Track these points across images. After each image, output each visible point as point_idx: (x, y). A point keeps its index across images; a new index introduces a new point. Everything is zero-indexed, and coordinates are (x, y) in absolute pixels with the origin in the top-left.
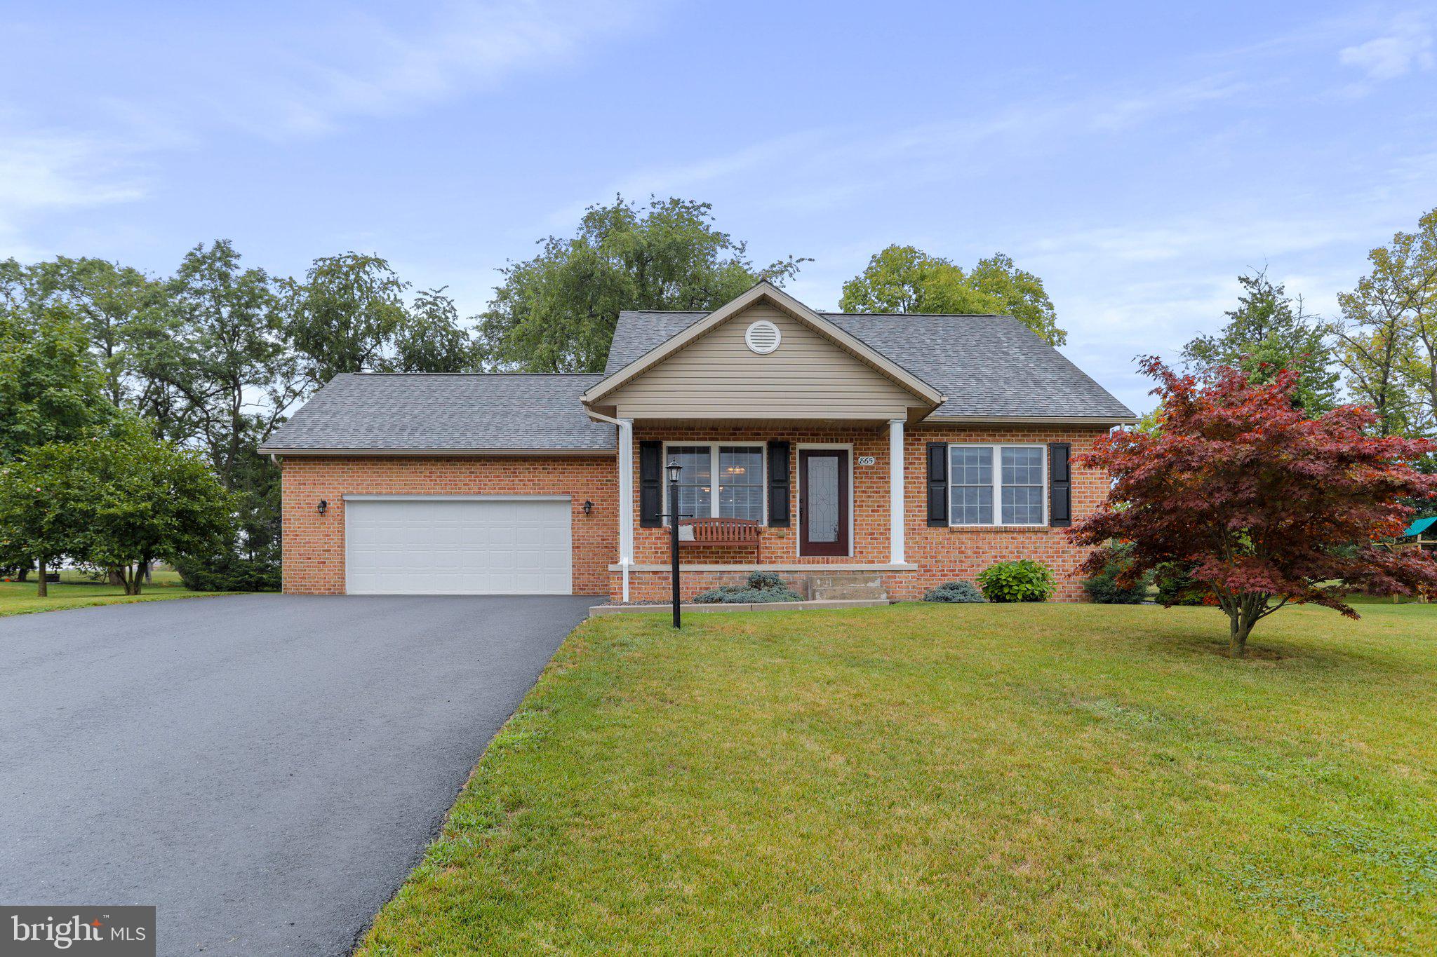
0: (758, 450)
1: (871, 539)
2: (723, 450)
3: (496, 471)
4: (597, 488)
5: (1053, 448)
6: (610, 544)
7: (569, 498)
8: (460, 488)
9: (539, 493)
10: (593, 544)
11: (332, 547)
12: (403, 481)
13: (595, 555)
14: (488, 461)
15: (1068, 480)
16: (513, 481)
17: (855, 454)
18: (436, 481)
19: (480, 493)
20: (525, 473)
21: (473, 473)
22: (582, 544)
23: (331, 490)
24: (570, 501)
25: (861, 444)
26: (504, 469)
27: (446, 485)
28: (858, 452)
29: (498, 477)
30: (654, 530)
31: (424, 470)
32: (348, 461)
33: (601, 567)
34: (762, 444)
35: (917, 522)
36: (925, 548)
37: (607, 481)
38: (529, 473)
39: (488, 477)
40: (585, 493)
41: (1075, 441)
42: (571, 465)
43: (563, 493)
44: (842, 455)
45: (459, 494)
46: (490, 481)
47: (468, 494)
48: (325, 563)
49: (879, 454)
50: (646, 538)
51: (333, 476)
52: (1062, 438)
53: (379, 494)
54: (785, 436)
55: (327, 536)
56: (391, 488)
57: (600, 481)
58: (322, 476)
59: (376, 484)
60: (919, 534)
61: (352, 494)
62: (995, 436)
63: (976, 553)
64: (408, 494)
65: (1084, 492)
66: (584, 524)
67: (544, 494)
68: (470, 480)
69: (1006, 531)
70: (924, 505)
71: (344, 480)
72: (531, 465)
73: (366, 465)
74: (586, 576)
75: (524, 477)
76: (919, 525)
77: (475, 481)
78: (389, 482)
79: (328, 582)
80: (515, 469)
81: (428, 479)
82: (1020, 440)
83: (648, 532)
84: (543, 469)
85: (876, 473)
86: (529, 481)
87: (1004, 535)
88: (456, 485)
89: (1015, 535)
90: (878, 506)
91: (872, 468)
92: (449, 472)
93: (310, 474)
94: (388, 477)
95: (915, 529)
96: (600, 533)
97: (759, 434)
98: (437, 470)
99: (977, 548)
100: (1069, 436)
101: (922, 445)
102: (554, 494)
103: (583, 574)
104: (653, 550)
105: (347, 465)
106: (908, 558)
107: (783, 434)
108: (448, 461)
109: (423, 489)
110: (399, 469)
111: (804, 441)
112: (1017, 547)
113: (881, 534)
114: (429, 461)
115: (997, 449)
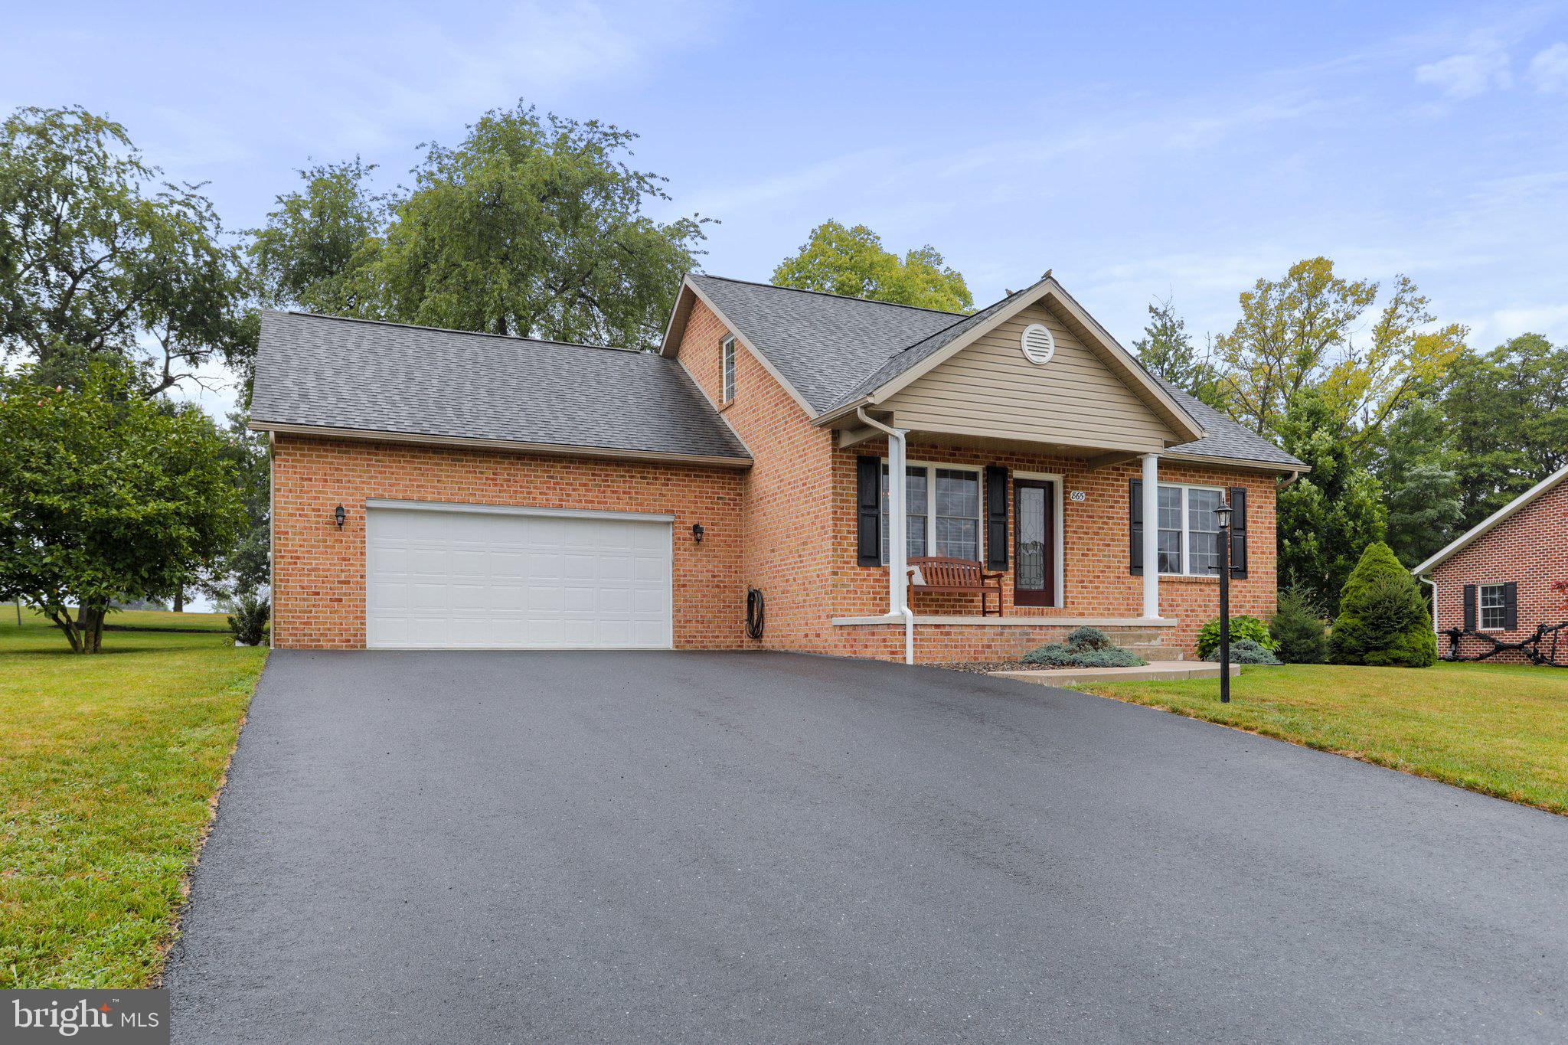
0: (973, 476)
1: (1082, 587)
2: (941, 473)
3: (578, 478)
4: (707, 508)
5: (1232, 493)
6: (722, 582)
7: (670, 518)
8: (534, 499)
9: (637, 511)
10: (702, 581)
11: (353, 576)
12: (457, 483)
13: (704, 596)
14: (571, 462)
15: (1244, 528)
16: (604, 492)
17: (1065, 487)
18: (502, 486)
19: (561, 506)
20: (619, 481)
21: (552, 477)
22: (690, 581)
23: (351, 491)
24: (668, 523)
25: (1072, 476)
26: (593, 475)
27: (515, 492)
28: (1069, 485)
29: (585, 485)
30: (873, 570)
31: (487, 468)
32: (377, 448)
33: (712, 612)
34: (978, 468)
35: (1121, 570)
36: (1128, 599)
37: (718, 498)
38: (624, 482)
39: (571, 484)
40: (692, 513)
41: (1249, 486)
42: (676, 475)
43: (667, 511)
44: (1049, 487)
45: (533, 506)
46: (574, 490)
47: (546, 507)
48: (340, 600)
49: (1087, 489)
50: (864, 580)
51: (352, 471)
52: (1239, 483)
53: (422, 500)
54: (1003, 461)
55: (344, 559)
56: (439, 493)
57: (710, 498)
58: (337, 469)
59: (418, 486)
60: (1123, 583)
61: (381, 498)
62: (1185, 475)
63: (1171, 606)
64: (463, 502)
65: (1256, 543)
66: (691, 555)
67: (644, 512)
68: (549, 488)
69: (1196, 582)
70: (1128, 549)
71: (371, 477)
72: (627, 471)
73: (403, 456)
74: (694, 624)
75: (618, 487)
76: (1124, 573)
77: (555, 489)
78: (436, 484)
79: (346, 630)
80: (607, 475)
81: (491, 482)
82: (1206, 482)
83: (866, 572)
84: (642, 478)
85: (1085, 511)
86: (624, 493)
87: (1194, 587)
88: (528, 493)
89: (1202, 587)
90: (1088, 550)
91: (1082, 505)
92: (521, 474)
93: (318, 464)
94: (434, 476)
95: (1119, 577)
96: (711, 568)
97: (977, 457)
98: (504, 470)
99: (1172, 600)
100: (1244, 481)
101: (1125, 481)
102: (655, 512)
103: (690, 621)
104: (872, 595)
105: (376, 455)
106: (1162, 612)
107: (1001, 459)
108: (519, 459)
109: (484, 496)
110: (451, 465)
111: (1020, 469)
112: (1204, 601)
113: (1091, 582)
114: (493, 457)
115: (1185, 489)
